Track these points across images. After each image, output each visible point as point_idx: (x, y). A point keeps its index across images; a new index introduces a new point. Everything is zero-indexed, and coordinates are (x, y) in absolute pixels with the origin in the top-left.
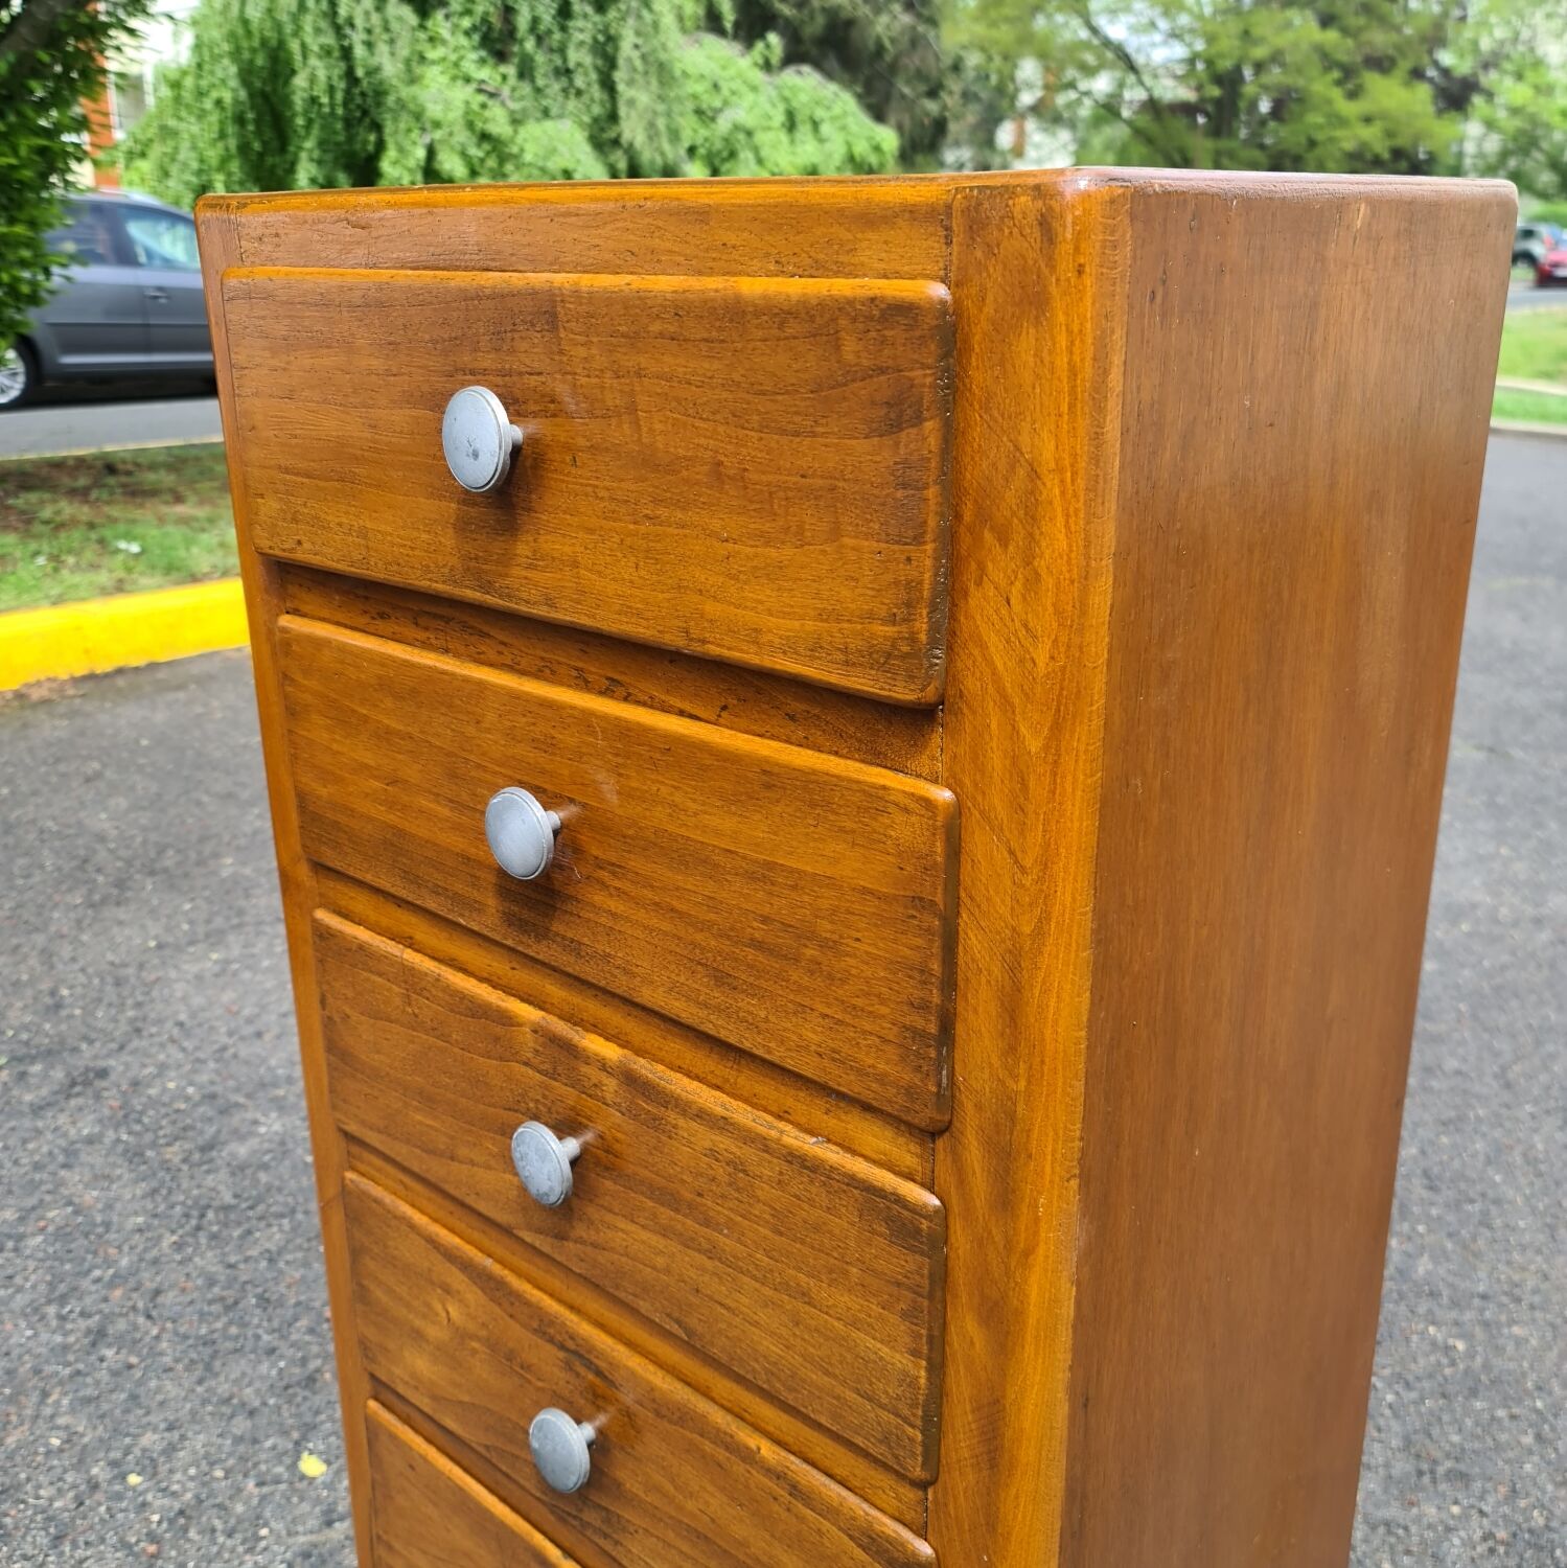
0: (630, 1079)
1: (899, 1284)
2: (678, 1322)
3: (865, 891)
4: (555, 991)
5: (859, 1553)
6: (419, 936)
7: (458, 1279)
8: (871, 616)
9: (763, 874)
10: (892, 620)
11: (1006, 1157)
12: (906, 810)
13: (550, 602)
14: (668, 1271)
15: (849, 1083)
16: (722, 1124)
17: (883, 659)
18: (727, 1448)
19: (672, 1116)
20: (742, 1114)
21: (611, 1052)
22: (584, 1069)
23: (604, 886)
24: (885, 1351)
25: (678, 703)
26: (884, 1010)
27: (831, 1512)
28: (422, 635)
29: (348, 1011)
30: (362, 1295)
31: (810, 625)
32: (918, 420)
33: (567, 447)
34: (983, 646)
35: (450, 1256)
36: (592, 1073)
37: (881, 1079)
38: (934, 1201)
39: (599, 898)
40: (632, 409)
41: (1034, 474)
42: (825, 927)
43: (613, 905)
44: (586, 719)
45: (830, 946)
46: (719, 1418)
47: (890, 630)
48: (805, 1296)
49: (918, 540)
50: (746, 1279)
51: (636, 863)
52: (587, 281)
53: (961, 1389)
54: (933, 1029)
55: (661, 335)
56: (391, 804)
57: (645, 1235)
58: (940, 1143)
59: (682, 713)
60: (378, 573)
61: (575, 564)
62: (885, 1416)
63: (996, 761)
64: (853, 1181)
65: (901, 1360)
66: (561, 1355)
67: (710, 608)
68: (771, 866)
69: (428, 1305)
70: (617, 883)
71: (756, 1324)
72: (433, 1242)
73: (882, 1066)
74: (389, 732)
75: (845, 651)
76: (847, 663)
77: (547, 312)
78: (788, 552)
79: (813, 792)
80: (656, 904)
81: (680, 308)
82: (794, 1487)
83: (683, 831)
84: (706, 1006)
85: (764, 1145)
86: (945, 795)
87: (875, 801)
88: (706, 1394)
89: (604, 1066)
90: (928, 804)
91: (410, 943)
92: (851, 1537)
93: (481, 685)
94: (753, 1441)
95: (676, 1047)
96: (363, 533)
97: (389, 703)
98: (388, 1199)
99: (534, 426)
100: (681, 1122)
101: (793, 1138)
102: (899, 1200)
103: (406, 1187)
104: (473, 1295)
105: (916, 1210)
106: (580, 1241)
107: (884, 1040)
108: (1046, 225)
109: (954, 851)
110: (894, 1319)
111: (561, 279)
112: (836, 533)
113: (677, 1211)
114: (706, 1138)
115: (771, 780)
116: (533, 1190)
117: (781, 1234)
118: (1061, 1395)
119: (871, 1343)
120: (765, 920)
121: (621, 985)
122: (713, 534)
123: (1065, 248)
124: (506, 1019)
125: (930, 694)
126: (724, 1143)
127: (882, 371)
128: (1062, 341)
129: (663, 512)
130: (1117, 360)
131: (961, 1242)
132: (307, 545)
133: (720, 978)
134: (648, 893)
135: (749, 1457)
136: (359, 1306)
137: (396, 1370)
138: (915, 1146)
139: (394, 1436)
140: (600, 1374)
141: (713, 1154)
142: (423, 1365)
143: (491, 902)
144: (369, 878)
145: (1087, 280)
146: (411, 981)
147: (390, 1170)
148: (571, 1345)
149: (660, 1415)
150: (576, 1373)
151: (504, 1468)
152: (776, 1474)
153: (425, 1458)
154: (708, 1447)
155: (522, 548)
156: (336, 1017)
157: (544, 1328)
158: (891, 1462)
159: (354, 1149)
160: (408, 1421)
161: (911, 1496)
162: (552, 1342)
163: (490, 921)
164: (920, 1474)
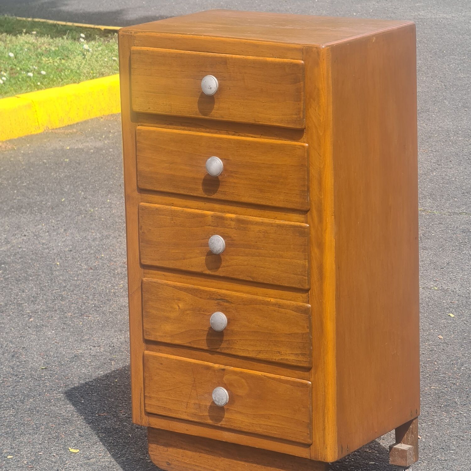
0: (239, 221)
1: (301, 245)
2: (250, 277)
3: (292, 165)
4: (217, 206)
5: (295, 313)
6: (176, 203)
7: (183, 294)
8: (292, 114)
9: (271, 166)
10: (296, 114)
11: (320, 212)
12: (300, 149)
13: (223, 117)
14: (248, 265)
15: (290, 206)
16: (262, 224)
17: (294, 122)
18: (263, 304)
19: (249, 226)
20: (266, 220)
21: (233, 216)
22: (226, 222)
23: (232, 177)
24: (299, 261)
25: (251, 135)
26: (296, 188)
27: (288, 307)
28: (183, 128)
29: (150, 228)
30: (145, 314)
31: (281, 117)
32: (299, 82)
33: (229, 86)
34: (312, 118)
35: (181, 289)
36: (228, 222)
37: (296, 202)
38: (308, 225)
39: (231, 180)
40: (243, 79)
41: (318, 90)
42: (284, 174)
43: (235, 181)
44: (229, 141)
45: (286, 178)
46: (260, 298)
47: (296, 116)
48: (282, 257)
49: (300, 101)
50: (268, 258)
51: (241, 170)
52: (234, 56)
53: (315, 264)
54: (306, 189)
55: (250, 67)
56: (171, 169)
57: (241, 258)
58: (308, 213)
59: (252, 137)
60: (174, 113)
61: (229, 109)
62: (300, 277)
63: (315, 138)
64: (291, 226)
65: (301, 262)
66: (216, 302)
67: (260, 115)
68: (272, 164)
69: (172, 307)
70: (236, 176)
71: (270, 268)
72: (175, 287)
73: (296, 200)
74: (172, 151)
75: (287, 121)
76: (288, 123)
77: (225, 61)
78: (276, 104)
79: (281, 148)
80: (246, 178)
81: (254, 62)
82: (279, 305)
83: (253, 161)
84: (258, 198)
85: (271, 225)
86: (307, 145)
87: (294, 148)
88: (257, 294)
89: (231, 219)
90: (303, 147)
91: (173, 205)
92: (293, 310)
93: (201, 136)
94: (269, 299)
95: (250, 210)
96: (170, 105)
97: (173, 144)
98: (159, 281)
99: (222, 82)
100: (252, 227)
101: (278, 222)
102: (301, 227)
103: (166, 276)
104: (188, 297)
105: (304, 228)
106: (224, 267)
107: (297, 194)
108: (318, 53)
109: (309, 155)
110: (300, 253)
111: (228, 55)
112: (285, 100)
113: (250, 248)
114: (257, 228)
115: (273, 147)
117: (275, 244)
118: (334, 263)
119: (296, 261)
120: (271, 176)
121: (236, 199)
122: (261, 102)
123: (321, 56)
124: (204, 216)
125: (303, 127)
126: (262, 228)
127: (293, 74)
128: (322, 70)
129: (250, 98)
130: (330, 72)
131: (313, 232)
132: (152, 109)
133: (261, 191)
134: (244, 176)
135: (268, 304)
136: (145, 320)
137: (158, 334)
138: (303, 216)
139: (155, 357)
140: (228, 301)
141: (259, 231)
142: (168, 327)
143: (201, 187)
144: (162, 189)
145: (325, 61)
146: (174, 214)
147: (159, 272)
148: (219, 298)
149: (244, 305)
150: (221, 305)
151: (195, 346)
152: (275, 304)
153: (167, 358)
154: (258, 306)
155: (216, 106)
156: (146, 232)
157: (211, 296)
158: (301, 287)
159: (147, 271)
160: (160, 351)
161: (305, 295)
162: (213, 299)
163: (200, 192)
164: (307, 287)
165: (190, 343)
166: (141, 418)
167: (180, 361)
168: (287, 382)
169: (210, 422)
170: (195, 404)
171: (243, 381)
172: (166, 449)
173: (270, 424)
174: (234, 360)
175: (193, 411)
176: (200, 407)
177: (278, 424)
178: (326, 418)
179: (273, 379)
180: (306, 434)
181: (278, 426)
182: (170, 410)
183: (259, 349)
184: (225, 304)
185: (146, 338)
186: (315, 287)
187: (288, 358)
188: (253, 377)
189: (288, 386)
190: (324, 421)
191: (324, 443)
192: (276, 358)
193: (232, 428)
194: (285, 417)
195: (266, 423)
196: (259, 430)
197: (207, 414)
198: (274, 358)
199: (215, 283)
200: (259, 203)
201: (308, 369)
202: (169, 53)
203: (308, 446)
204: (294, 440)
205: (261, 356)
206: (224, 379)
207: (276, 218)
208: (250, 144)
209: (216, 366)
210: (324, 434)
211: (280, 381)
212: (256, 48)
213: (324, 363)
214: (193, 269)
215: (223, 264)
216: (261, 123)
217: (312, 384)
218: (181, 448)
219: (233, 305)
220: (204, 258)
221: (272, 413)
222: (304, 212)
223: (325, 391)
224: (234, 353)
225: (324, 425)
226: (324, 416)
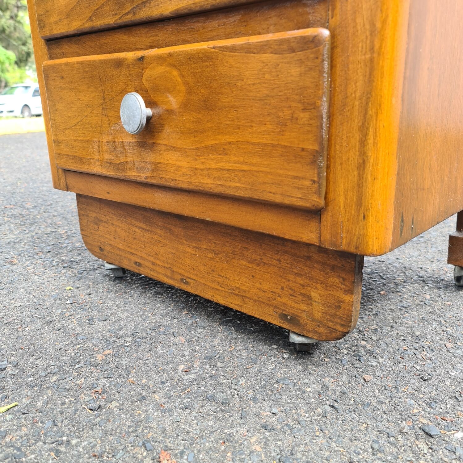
139: (54, 68)
153: (67, 64)
160: (64, 56)
166: (59, 179)
167: (82, 63)
168: (262, 48)
170: (108, 143)
171: (175, 73)
172: (96, 226)
173: (228, 166)
175: (108, 157)
176: (116, 149)
177: (244, 163)
178: (371, 132)
179: (233, 49)
180: (307, 183)
181: (245, 168)
188: (191, 58)
189: (267, 57)
190: (363, 142)
191: (360, 203)
194: (258, 144)
195: (219, 165)
203: (317, 214)
204: (278, 199)
206: (144, 81)
209: (130, 54)
210: (361, 177)
211: (248, 49)
217: (333, 36)
223: (372, 49)
225: (363, 154)
226: (364, 129)
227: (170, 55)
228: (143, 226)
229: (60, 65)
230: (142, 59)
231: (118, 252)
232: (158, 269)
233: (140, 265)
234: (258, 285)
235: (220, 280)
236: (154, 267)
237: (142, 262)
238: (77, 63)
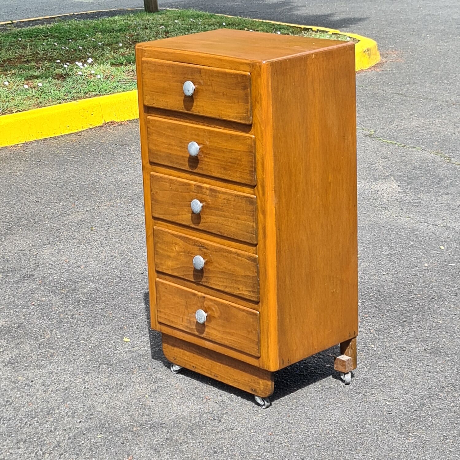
0: (211, 190)
1: (251, 211)
2: (219, 232)
3: (244, 151)
4: (198, 178)
5: (248, 261)
6: (172, 173)
7: (178, 241)
8: (243, 113)
9: (231, 151)
10: (245, 113)
11: (263, 187)
12: (249, 139)
13: (199, 112)
14: (217, 223)
15: (243, 181)
16: (225, 193)
17: (244, 118)
18: (227, 253)
19: (218, 194)
20: (229, 191)
21: (208, 186)
23: (207, 157)
24: (250, 223)
25: (218, 127)
26: (247, 169)
27: (243, 256)
28: (176, 119)
29: (157, 191)
30: (156, 253)
31: (236, 114)
32: (247, 89)
33: (202, 90)
34: (257, 116)
35: (177, 236)
36: (204, 190)
37: (247, 179)
38: (255, 197)
39: (206, 159)
40: (212, 85)
41: (261, 95)
42: (239, 158)
43: (209, 160)
44: (204, 130)
45: (240, 160)
46: (226, 247)
47: (245, 115)
48: (238, 219)
49: (248, 103)
50: (230, 219)
51: (212, 153)
52: (205, 67)
53: (260, 226)
54: (253, 170)
55: (216, 76)
56: (169, 149)
57: (213, 217)
58: (256, 188)
59: (219, 128)
60: (169, 108)
61: (203, 107)
62: (250, 235)
63: (259, 131)
64: (245, 197)
65: (251, 224)
66: (198, 248)
67: (222, 112)
68: (232, 150)
69: (172, 249)
70: (209, 156)
71: (231, 227)
72: (173, 235)
73: (248, 177)
74: (169, 136)
75: (240, 118)
77: (200, 71)
78: (233, 105)
79: (237, 137)
80: (215, 159)
81: (218, 72)
82: (238, 254)
83: (219, 146)
84: (223, 174)
85: (231, 195)
86: (254, 136)
87: (245, 138)
88: (224, 245)
89: (207, 188)
90: (251, 138)
91: (170, 175)
92: (246, 259)
93: (187, 126)
94: (231, 249)
95: (219, 183)
96: (167, 102)
97: (169, 131)
98: (163, 229)
99: (197, 86)
101: (236, 193)
102: (250, 197)
103: (167, 226)
104: (181, 243)
105: (253, 198)
106: (203, 223)
107: (248, 173)
108: (260, 67)
109: (255, 144)
110: (250, 217)
111: (201, 67)
112: (238, 102)
113: (219, 211)
114: (223, 196)
115: (232, 136)
116: (195, 211)
117: (235, 209)
118: (274, 225)
119: (248, 223)
120: (231, 158)
121: (209, 174)
122: (223, 102)
123: (262, 70)
124: (189, 185)
125: (250, 123)
126: (226, 196)
127: (242, 82)
128: (263, 80)
129: (216, 99)
130: (270, 82)
131: (259, 202)
132: (155, 104)
133: (225, 169)
134: (214, 157)
135: (230, 252)
136: (156, 256)
137: (164, 267)
138: (252, 189)
139: (162, 283)
140: (206, 248)
141: (224, 199)
142: (170, 263)
143: (187, 164)
144: (163, 163)
145: (265, 73)
146: (171, 182)
147: (164, 223)
148: (200, 245)
149: (216, 252)
150: (201, 250)
151: (187, 278)
152: (235, 253)
153: (169, 285)
154: (224, 254)
155: (195, 104)
156: (155, 193)
157: (195, 243)
158: (251, 242)
159: (156, 221)
160: (166, 279)
161: (254, 248)
162: (197, 246)
163: (187, 168)
164: (255, 242)
165: (183, 275)
166: (156, 325)
167: (177, 288)
168: (244, 310)
169: (196, 333)
170: (187, 319)
171: (216, 307)
172: (173, 348)
173: (233, 339)
174: (211, 291)
175: (186, 324)
176: (190, 323)
177: (239, 340)
178: (269, 339)
179: (235, 307)
180: (256, 350)
182: (172, 322)
183: (226, 284)
184: (204, 250)
185: (157, 269)
186: (261, 243)
187: (244, 293)
188: (222, 304)
189: (244, 313)
190: (268, 341)
191: (268, 357)
192: (236, 292)
193: (210, 339)
194: (243, 336)
195: (231, 339)
196: (227, 343)
197: (194, 327)
198: (235, 292)
199: (198, 234)
200: (223, 178)
201: (257, 303)
202: (165, 63)
203: (258, 358)
204: (248, 352)
205: (227, 290)
206: (205, 304)
207: (235, 190)
208: (217, 133)
209: (200, 294)
210: (268, 350)
211: (239, 309)
212: (221, 61)
213: (267, 299)
214: (184, 223)
215: (202, 221)
216: (223, 118)
217: (260, 314)
218: (182, 349)
219: (209, 251)
220: (190, 215)
221: (235, 332)
222: (253, 187)
224: (210, 286)
225: (268, 344)
226: (268, 338)
227: (215, 300)
228: (198, 351)
229: (166, 284)
230: (204, 297)
231: (185, 361)
232: (204, 370)
233: (195, 368)
234: (243, 379)
235: (230, 376)
236: (202, 369)
237: (197, 366)
238: (175, 287)
